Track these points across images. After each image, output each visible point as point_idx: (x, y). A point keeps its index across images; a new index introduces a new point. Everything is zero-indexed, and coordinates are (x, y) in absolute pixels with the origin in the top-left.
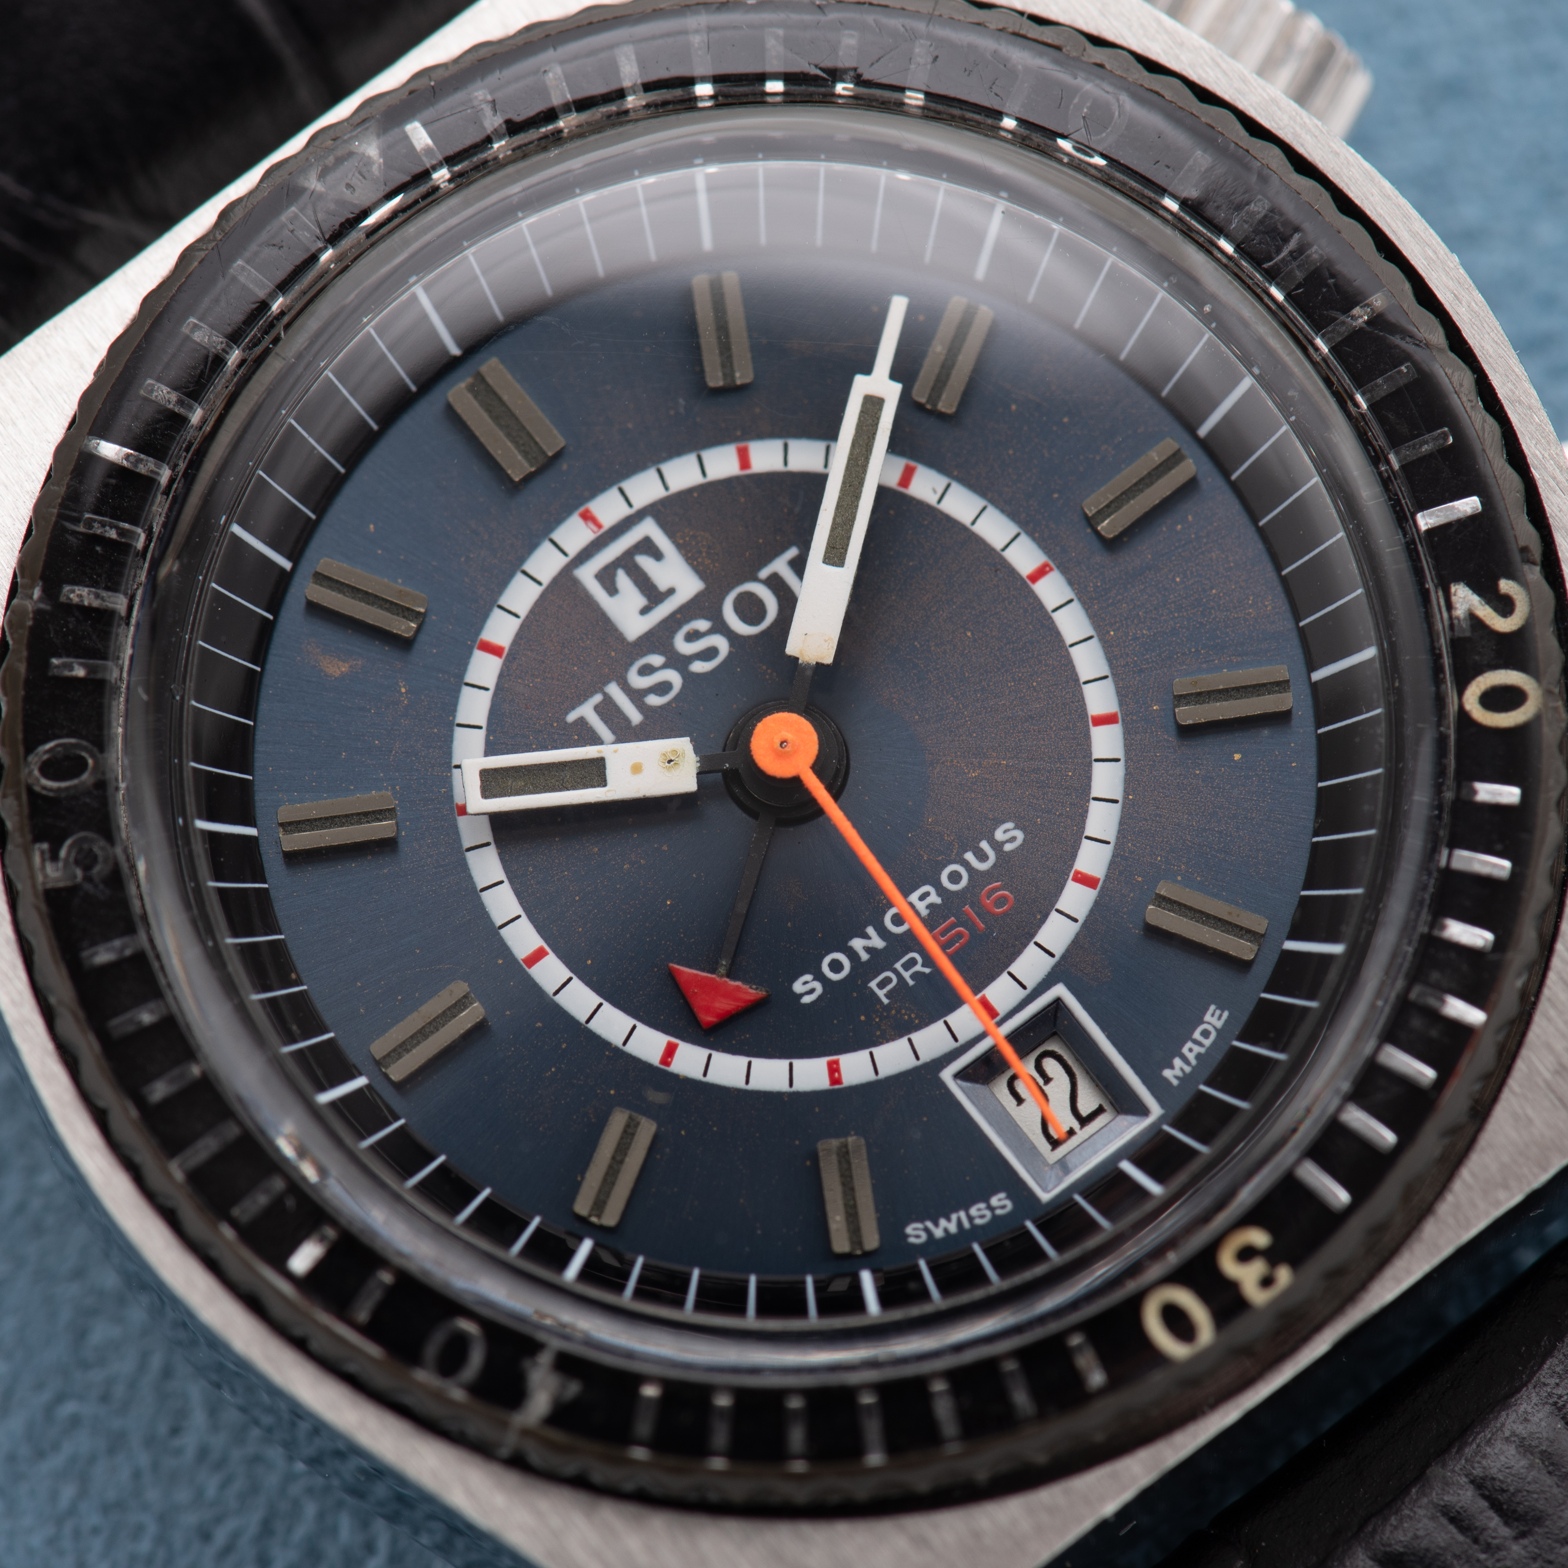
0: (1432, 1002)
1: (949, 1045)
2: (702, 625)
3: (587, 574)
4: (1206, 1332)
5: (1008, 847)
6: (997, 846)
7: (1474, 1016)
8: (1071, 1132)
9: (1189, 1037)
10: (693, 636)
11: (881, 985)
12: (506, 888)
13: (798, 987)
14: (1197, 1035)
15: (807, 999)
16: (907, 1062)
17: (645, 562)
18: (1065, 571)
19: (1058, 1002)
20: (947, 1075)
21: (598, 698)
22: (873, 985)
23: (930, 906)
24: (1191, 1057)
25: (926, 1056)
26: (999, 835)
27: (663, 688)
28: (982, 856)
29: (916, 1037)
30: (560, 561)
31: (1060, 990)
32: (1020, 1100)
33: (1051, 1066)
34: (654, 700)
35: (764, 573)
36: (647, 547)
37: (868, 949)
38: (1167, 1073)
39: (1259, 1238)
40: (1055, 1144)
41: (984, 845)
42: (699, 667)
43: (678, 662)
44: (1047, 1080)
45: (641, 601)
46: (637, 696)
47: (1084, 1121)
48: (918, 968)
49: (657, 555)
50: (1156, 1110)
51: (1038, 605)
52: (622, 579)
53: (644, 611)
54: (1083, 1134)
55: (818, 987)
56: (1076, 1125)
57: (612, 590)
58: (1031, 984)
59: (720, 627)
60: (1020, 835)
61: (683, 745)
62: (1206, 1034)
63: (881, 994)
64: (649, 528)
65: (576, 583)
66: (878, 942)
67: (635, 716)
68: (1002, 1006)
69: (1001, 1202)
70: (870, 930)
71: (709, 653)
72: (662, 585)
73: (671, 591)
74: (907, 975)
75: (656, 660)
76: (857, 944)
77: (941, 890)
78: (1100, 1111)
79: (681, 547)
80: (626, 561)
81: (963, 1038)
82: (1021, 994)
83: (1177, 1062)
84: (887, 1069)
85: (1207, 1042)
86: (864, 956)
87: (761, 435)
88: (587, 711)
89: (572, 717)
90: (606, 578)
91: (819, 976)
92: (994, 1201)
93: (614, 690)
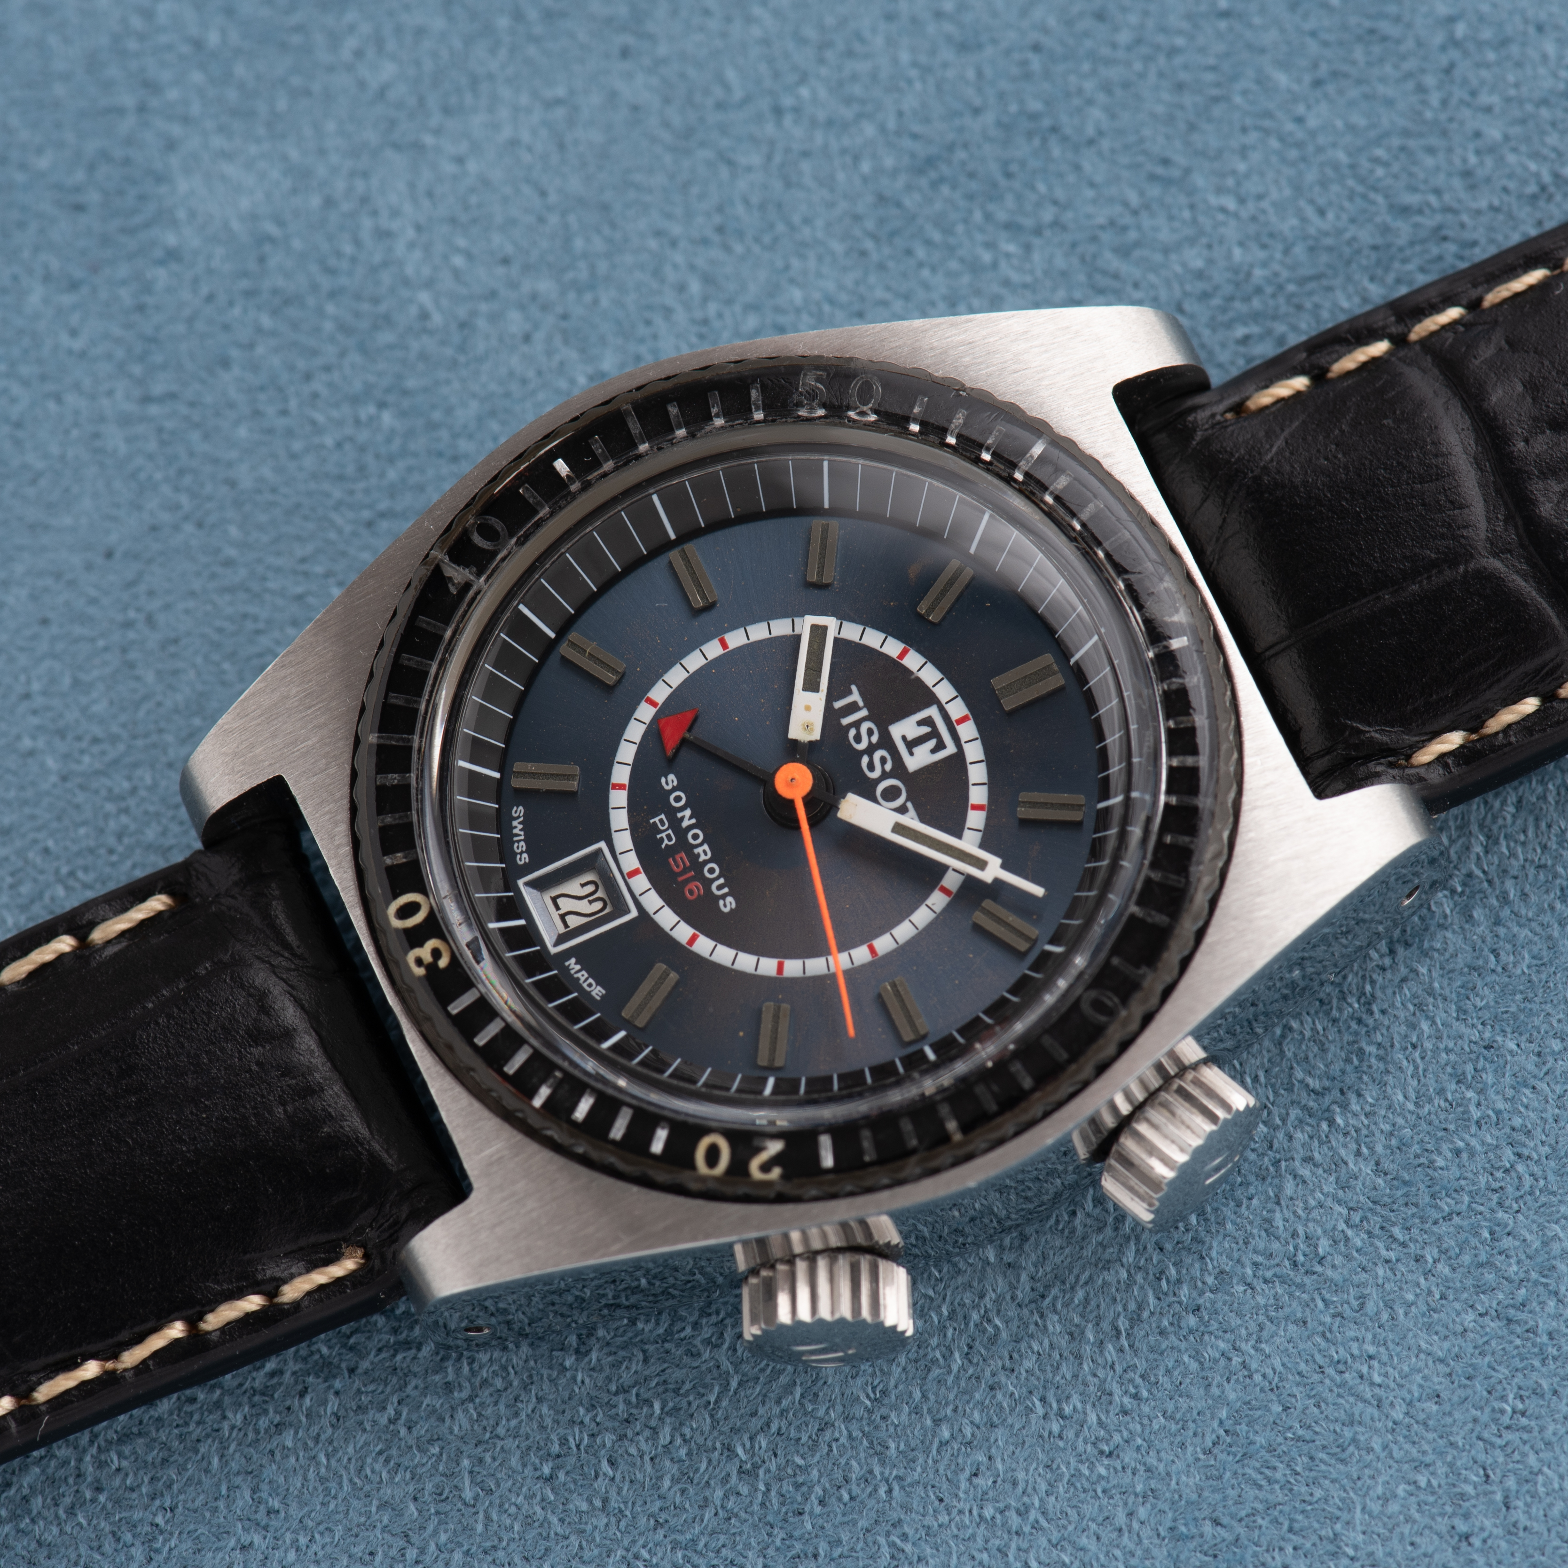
0: (551, 1081)
1: (619, 849)
2: (888, 767)
3: (932, 712)
4: (397, 923)
5: (721, 902)
6: (723, 897)
7: (537, 1102)
8: (558, 908)
9: (591, 975)
10: (883, 760)
11: (661, 821)
12: (767, 635)
13: (671, 777)
14: (591, 980)
15: (663, 780)
16: (614, 826)
17: (932, 743)
18: (870, 964)
19: (628, 911)
20: (602, 845)
21: (861, 704)
22: (663, 816)
23: (699, 855)
24: (579, 975)
25: (616, 837)
26: (729, 899)
27: (858, 739)
28: (720, 888)
29: (628, 833)
30: (943, 698)
31: (634, 913)
32: (583, 885)
33: (598, 905)
34: (852, 732)
35: (909, 805)
36: (940, 746)
37: (683, 818)
38: (573, 960)
39: (443, 963)
40: (554, 900)
41: (726, 890)
42: (865, 760)
43: (871, 750)
44: (590, 902)
45: (910, 737)
46: (857, 724)
47: (563, 917)
48: (666, 842)
49: (934, 751)
50: (553, 950)
51: (855, 946)
52: (926, 730)
53: (904, 738)
54: (556, 915)
55: (669, 787)
56: (561, 912)
57: (920, 723)
58: (642, 899)
59: (885, 776)
60: (726, 910)
61: (816, 735)
62: (590, 985)
63: (657, 820)
64: (951, 749)
65: (927, 705)
66: (685, 823)
67: (845, 721)
68: (632, 881)
69: (524, 859)
70: (693, 821)
71: (871, 767)
72: (916, 750)
73: (911, 754)
74: (663, 835)
75: (875, 739)
76: (688, 813)
77: (706, 862)
78: (566, 925)
79: (935, 765)
80: (935, 733)
81: (621, 858)
82: (637, 893)
83: (578, 967)
84: (613, 814)
85: (585, 985)
86: (679, 815)
87: (988, 819)
88: (855, 696)
89: (854, 688)
90: (928, 722)
91: (674, 789)
92: (525, 855)
93: (864, 713)
